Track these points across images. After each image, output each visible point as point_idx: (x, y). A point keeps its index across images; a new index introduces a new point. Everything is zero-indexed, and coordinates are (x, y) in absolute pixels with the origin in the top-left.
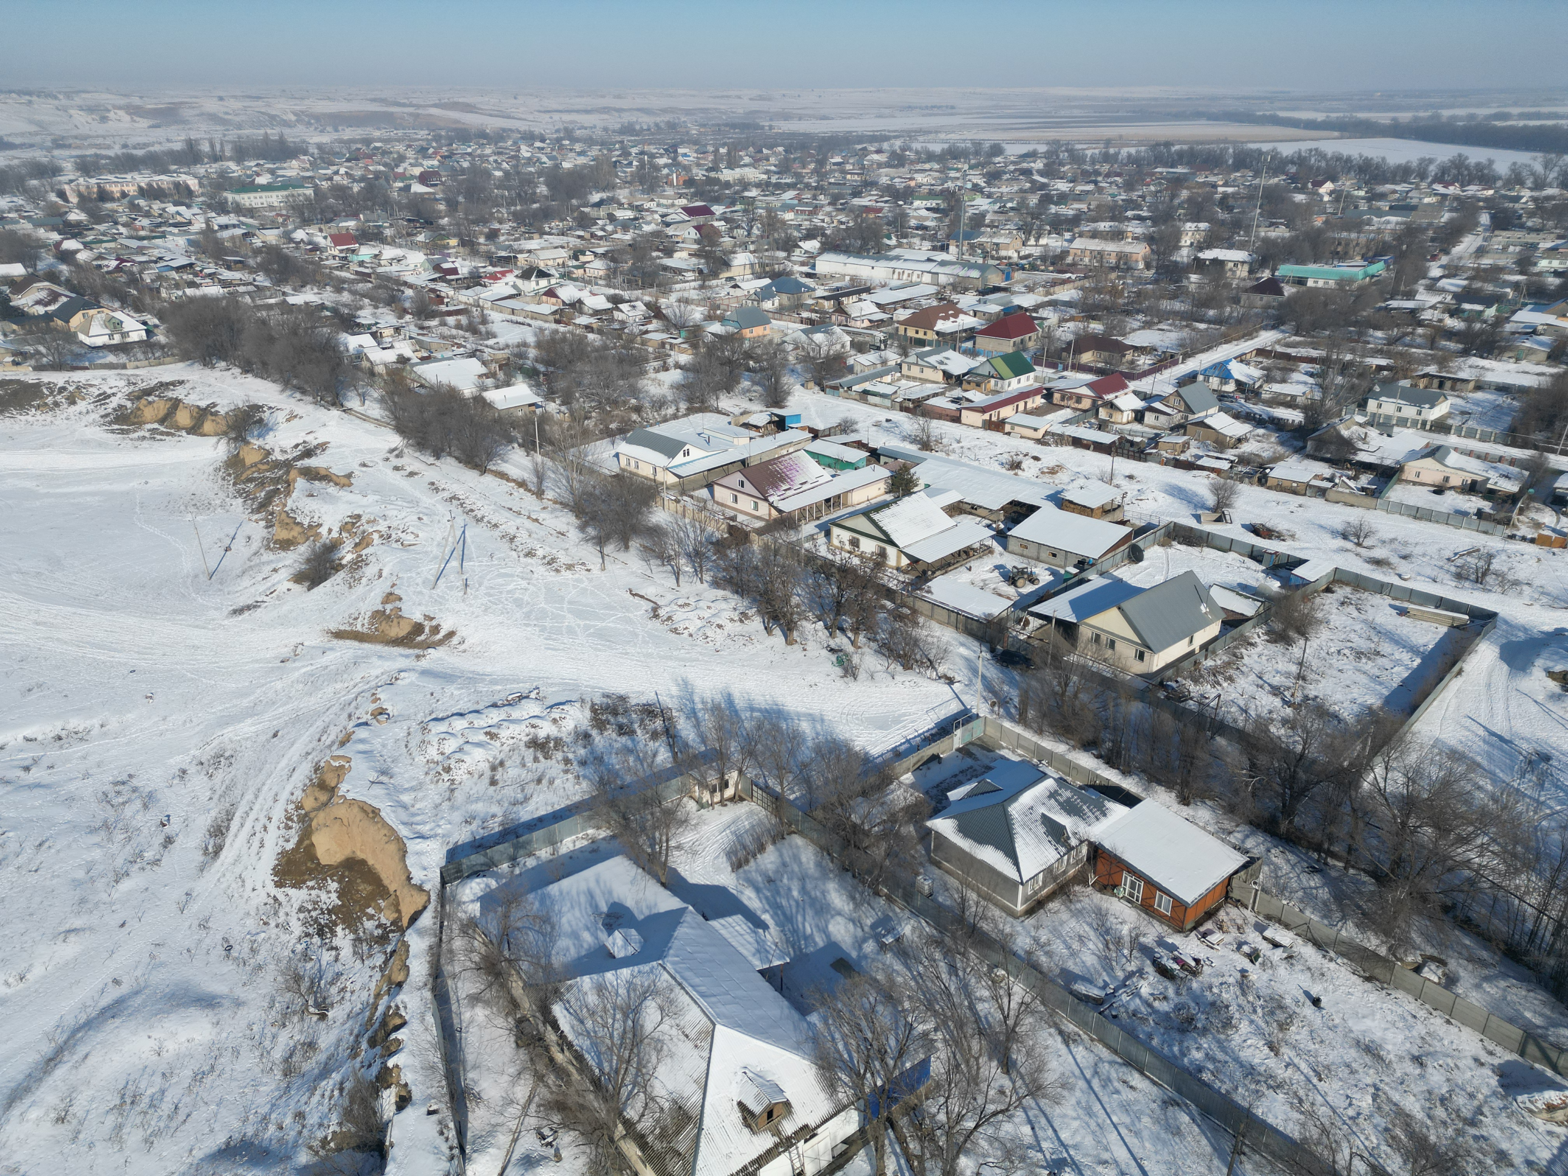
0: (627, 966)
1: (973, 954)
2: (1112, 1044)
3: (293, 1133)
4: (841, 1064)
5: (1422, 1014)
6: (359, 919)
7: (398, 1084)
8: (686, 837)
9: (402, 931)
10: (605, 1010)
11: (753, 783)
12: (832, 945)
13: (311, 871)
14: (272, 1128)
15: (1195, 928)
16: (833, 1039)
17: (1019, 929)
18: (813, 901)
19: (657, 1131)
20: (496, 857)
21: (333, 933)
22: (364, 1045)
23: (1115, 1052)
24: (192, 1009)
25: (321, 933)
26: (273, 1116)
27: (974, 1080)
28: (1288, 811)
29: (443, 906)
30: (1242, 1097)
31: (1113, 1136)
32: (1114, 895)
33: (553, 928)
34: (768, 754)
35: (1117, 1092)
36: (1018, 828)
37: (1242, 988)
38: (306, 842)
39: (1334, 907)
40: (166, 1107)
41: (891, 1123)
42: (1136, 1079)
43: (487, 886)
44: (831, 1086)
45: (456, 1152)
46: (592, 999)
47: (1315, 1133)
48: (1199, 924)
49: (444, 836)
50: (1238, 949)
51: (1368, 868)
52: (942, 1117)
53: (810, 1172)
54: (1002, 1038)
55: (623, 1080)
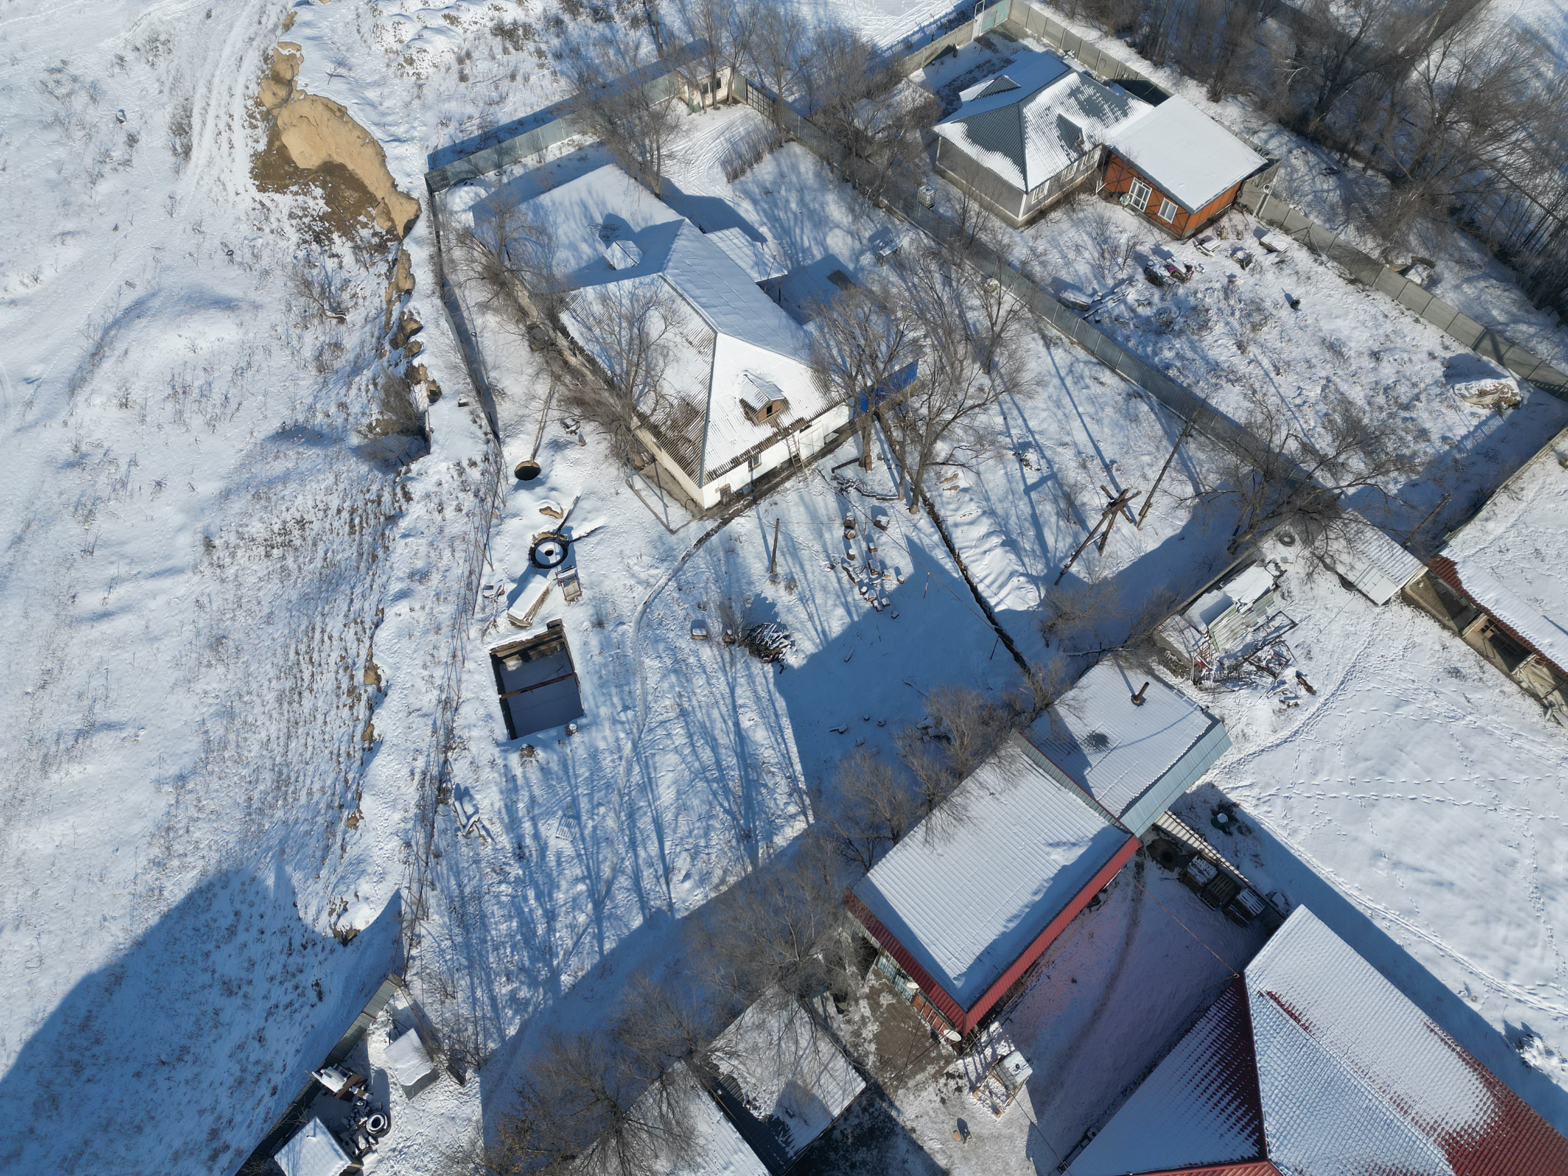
0: (628, 278)
1: (968, 265)
2: (1090, 346)
3: (340, 421)
4: (834, 368)
5: (1395, 313)
6: (353, 227)
7: (426, 381)
8: (677, 145)
9: (400, 240)
10: (611, 319)
11: (748, 83)
12: (830, 258)
13: (291, 176)
14: (320, 417)
15: (1194, 235)
16: (828, 346)
17: (1018, 239)
18: (812, 214)
19: (669, 423)
20: (481, 164)
21: (331, 241)
22: (387, 347)
23: (1092, 353)
24: (212, 311)
25: (318, 240)
26: (318, 406)
27: (957, 380)
28: (1323, 107)
29: (435, 215)
30: (1200, 390)
31: (1077, 423)
32: (1119, 203)
33: (550, 238)
34: (764, 46)
35: (1087, 387)
36: (1030, 132)
37: (1226, 293)
38: (277, 144)
39: (1340, 211)
40: (217, 396)
41: (878, 416)
42: (1107, 376)
43: (477, 195)
44: (825, 386)
45: (491, 436)
46: (597, 308)
47: (1260, 418)
48: (1199, 230)
49: (421, 139)
50: (1232, 255)
51: (1388, 168)
52: (924, 411)
53: (804, 455)
54: (987, 343)
55: (634, 380)
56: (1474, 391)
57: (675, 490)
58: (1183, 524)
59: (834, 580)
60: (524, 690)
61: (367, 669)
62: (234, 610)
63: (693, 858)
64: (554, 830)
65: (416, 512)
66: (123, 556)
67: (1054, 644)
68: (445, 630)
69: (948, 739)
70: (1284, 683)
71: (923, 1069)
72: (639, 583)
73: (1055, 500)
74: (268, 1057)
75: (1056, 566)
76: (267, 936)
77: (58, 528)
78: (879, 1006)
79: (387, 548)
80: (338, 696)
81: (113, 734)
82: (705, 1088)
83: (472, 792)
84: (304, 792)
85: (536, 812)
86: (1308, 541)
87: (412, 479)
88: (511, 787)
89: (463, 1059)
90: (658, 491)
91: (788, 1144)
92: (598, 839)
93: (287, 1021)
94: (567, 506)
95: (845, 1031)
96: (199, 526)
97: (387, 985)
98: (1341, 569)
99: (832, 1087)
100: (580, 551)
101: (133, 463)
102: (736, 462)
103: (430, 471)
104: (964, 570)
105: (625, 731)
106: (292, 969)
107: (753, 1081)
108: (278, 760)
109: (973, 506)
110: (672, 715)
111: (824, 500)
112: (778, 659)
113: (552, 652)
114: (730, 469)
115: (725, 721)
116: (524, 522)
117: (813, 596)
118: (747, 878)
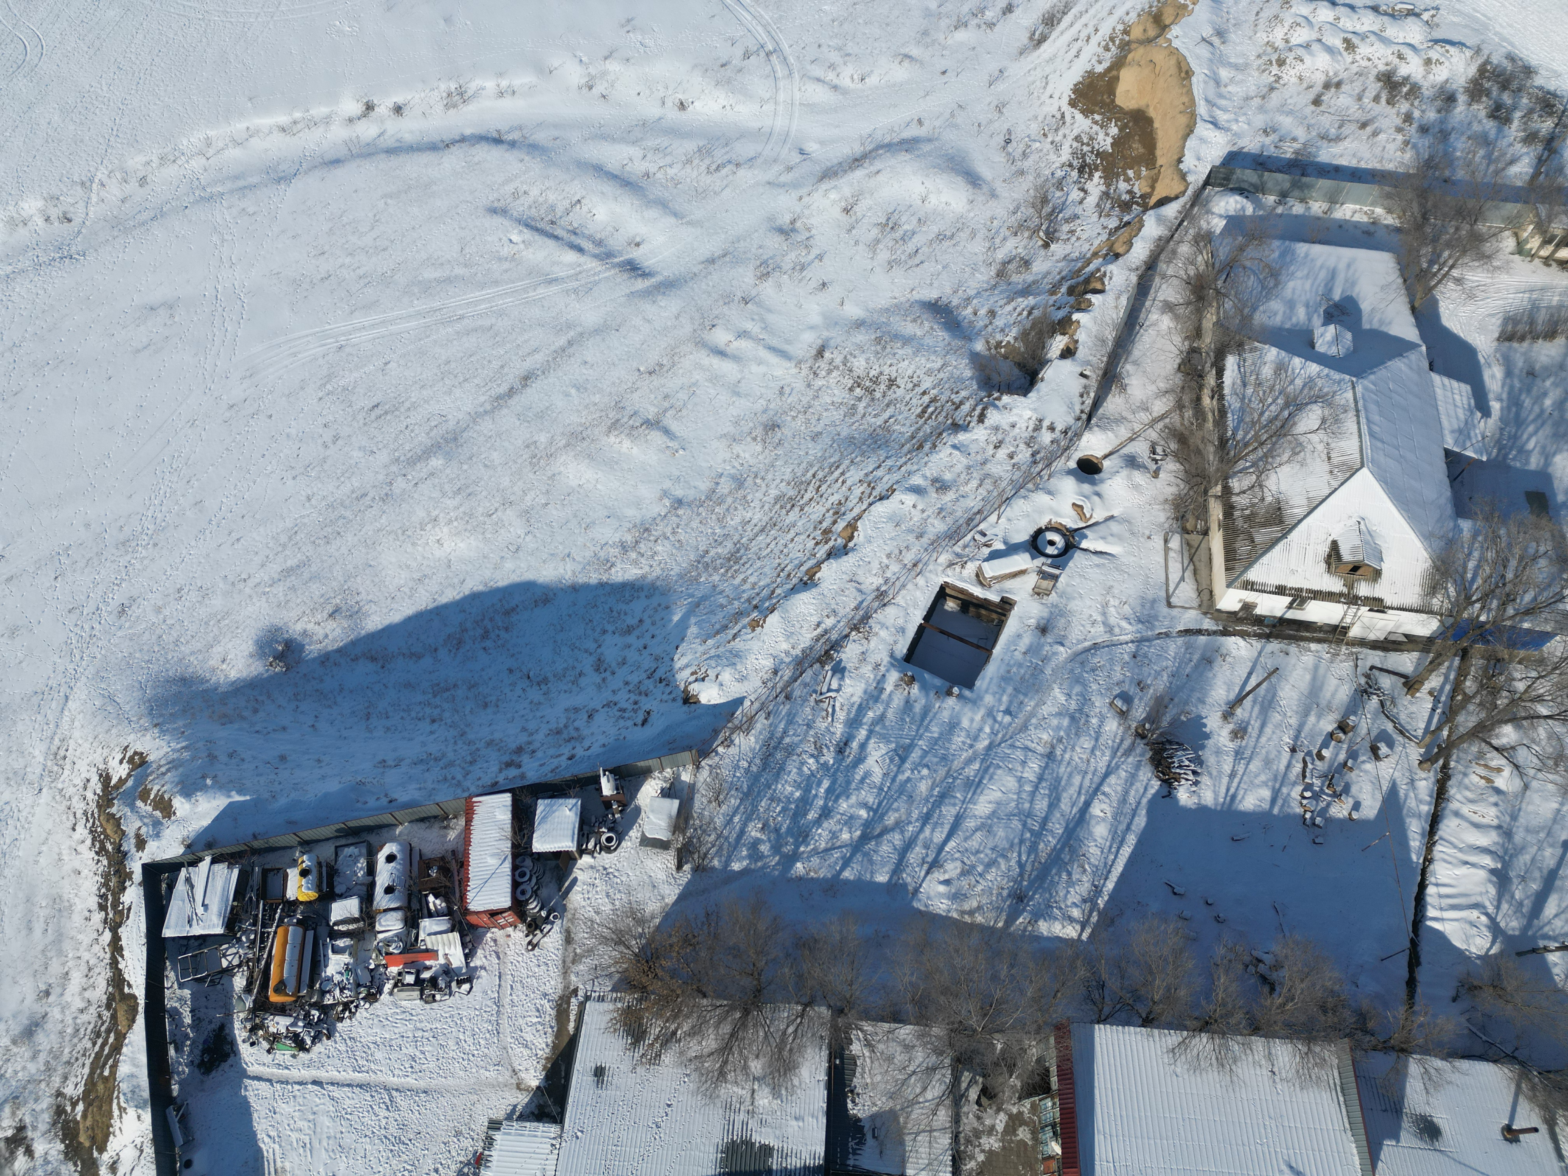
0: (1319, 363)
3: (981, 323)
4: (1458, 577)
6: (1118, 175)
7: (1071, 337)
8: (1475, 275)
9: (1146, 209)
10: (1272, 389)
12: (1543, 475)
13: (1103, 105)
14: (969, 310)
16: (1470, 554)
18: (1561, 422)
19: (1247, 512)
20: (1270, 185)
21: (1091, 176)
22: (1064, 289)
24: (960, 178)
25: (1081, 171)
26: (975, 301)
29: (1193, 205)
33: (1276, 285)
38: (1114, 73)
40: (910, 247)
41: (1465, 654)
43: (1243, 209)
44: (1433, 587)
45: (1084, 416)
46: (1267, 371)
49: (1235, 134)
52: (1521, 686)
53: (1355, 632)
55: (1247, 454)
57: (1203, 572)
59: (1284, 762)
60: (943, 632)
61: (849, 525)
62: (799, 412)
63: (964, 873)
64: (879, 753)
65: (978, 434)
66: (763, 320)
67: (1463, 1005)
68: (925, 540)
69: (1272, 989)
72: (1105, 624)
74: (585, 732)
75: (1535, 938)
76: (645, 653)
77: (741, 270)
78: (1014, 1133)
79: (934, 446)
80: (815, 528)
81: (665, 438)
82: (830, 1047)
83: (846, 674)
84: (742, 576)
85: (877, 729)
87: (996, 407)
88: (875, 695)
89: (692, 853)
90: (1186, 562)
91: (854, 1153)
92: (904, 791)
93: (614, 720)
94: (1098, 516)
95: (969, 1122)
96: (826, 334)
97: (687, 756)
99: (923, 1150)
100: (1078, 560)
101: (820, 257)
102: (1280, 590)
103: (1015, 411)
104: (1428, 860)
105: (992, 729)
106: (643, 688)
107: (869, 1081)
108: (744, 540)
109: (1493, 811)
110: (1040, 749)
111: (1338, 686)
112: (1170, 784)
113: (988, 621)
114: (1270, 592)
115: (1079, 793)
116: (1053, 504)
117: (1251, 759)
118: (992, 930)
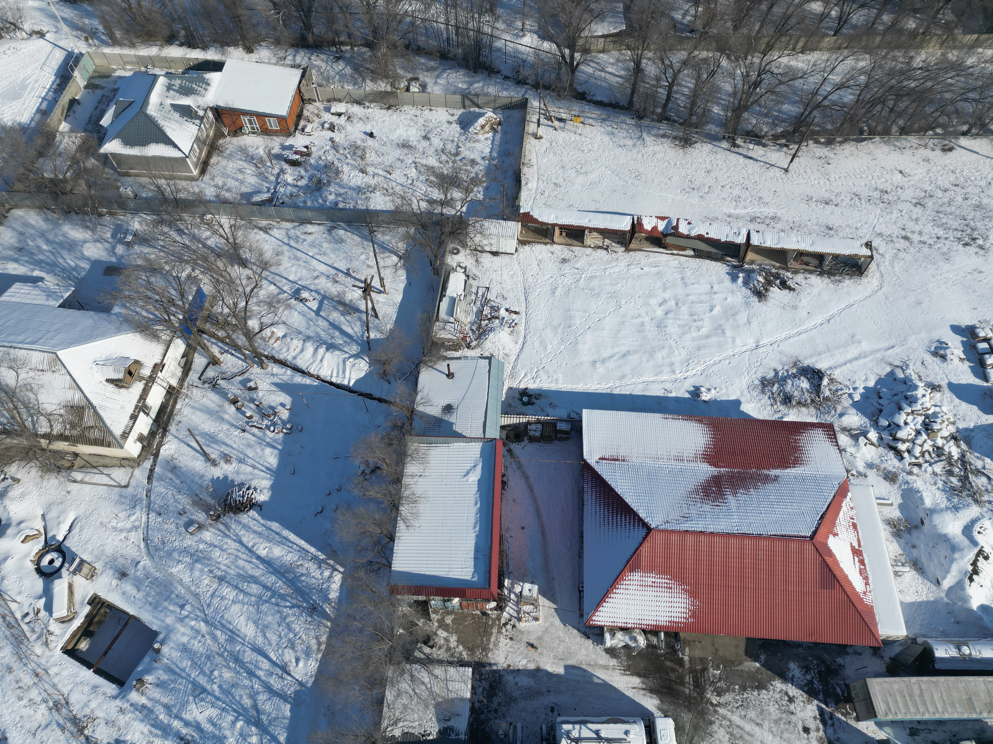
1: (186, 216)
2: (289, 218)
4: (152, 322)
5: (418, 112)
12: (95, 263)
15: (296, 129)
16: (137, 313)
17: (203, 185)
18: (61, 245)
19: (68, 426)
23: (293, 221)
27: (231, 282)
28: (308, 27)
30: (361, 206)
31: (315, 262)
32: (244, 134)
35: (305, 240)
37: (335, 149)
39: (356, 76)
41: (202, 331)
42: (310, 228)
44: (155, 336)
47: (399, 201)
48: (297, 125)
50: (323, 127)
51: (363, 42)
52: (226, 310)
53: (174, 383)
54: (232, 251)
55: (21, 419)
56: (479, 128)
57: (107, 461)
58: (405, 277)
59: (250, 437)
60: (105, 653)
63: (293, 648)
64: (196, 710)
67: (392, 380)
68: (16, 665)
69: (379, 468)
70: (504, 318)
71: (491, 634)
72: (130, 531)
73: (335, 308)
75: (362, 341)
78: (447, 625)
83: (122, 738)
85: (175, 711)
86: (465, 246)
88: (146, 713)
90: (95, 471)
91: (457, 734)
92: (228, 690)
94: (39, 525)
95: (442, 654)
98: (488, 249)
99: (457, 686)
100: (72, 544)
102: (134, 417)
104: (318, 378)
105: (193, 619)
107: (417, 723)
109: (295, 341)
110: (215, 586)
111: (208, 399)
112: (253, 504)
113: (105, 616)
114: (134, 424)
115: (250, 562)
116: (16, 557)
117: (245, 455)
118: (332, 630)
